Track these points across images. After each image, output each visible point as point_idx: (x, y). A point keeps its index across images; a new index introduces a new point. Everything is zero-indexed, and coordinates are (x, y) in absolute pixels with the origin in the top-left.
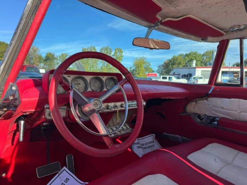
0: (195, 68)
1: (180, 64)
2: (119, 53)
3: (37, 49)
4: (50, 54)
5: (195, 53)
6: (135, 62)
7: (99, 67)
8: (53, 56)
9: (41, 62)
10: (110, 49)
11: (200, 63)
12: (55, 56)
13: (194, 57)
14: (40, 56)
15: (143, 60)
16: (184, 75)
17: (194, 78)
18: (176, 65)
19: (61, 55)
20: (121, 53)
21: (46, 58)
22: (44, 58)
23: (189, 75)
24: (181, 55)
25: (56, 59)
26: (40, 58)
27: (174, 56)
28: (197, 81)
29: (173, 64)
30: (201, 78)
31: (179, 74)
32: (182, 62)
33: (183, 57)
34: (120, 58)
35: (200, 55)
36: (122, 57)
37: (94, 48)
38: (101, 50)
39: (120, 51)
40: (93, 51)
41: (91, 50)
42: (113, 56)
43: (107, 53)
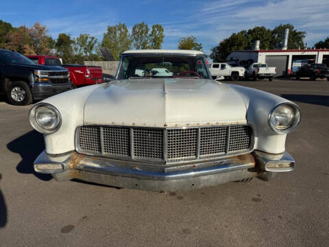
0: (257, 52)
1: (240, 44)
2: (158, 32)
3: (44, 28)
4: (64, 35)
5: (262, 29)
6: (180, 43)
8: (68, 38)
9: (52, 48)
10: (147, 26)
11: (269, 43)
12: (72, 39)
13: (259, 34)
14: (50, 38)
15: (192, 41)
16: (243, 61)
17: (255, 66)
18: (236, 47)
19: (79, 37)
20: (161, 32)
21: (59, 41)
22: (56, 41)
23: (249, 62)
24: (242, 32)
25: (73, 42)
26: (50, 40)
27: (234, 34)
28: (259, 70)
29: (232, 45)
30: (263, 66)
31: (238, 60)
32: (243, 42)
33: (245, 35)
34: (160, 38)
35: (269, 31)
36: (163, 37)
37: (124, 26)
38: (134, 29)
39: (160, 28)
40: (122, 30)
41: (120, 29)
42: (150, 35)
43: (143, 32)
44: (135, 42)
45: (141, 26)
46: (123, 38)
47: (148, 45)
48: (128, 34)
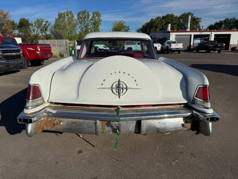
0: (169, 32)
1: (157, 27)
2: (97, 17)
3: (7, 14)
4: (24, 19)
5: (172, 16)
6: (114, 26)
7: (78, 33)
8: (27, 21)
9: (15, 29)
10: (88, 13)
11: (176, 26)
12: (30, 22)
13: (170, 19)
14: (13, 22)
15: (122, 24)
16: (160, 39)
17: (168, 43)
18: (154, 28)
19: (36, 21)
20: (99, 17)
21: (20, 24)
22: (18, 24)
23: (164, 40)
24: (158, 18)
25: (32, 25)
26: (13, 23)
27: (152, 19)
28: (171, 45)
29: (151, 28)
30: (174, 42)
31: (156, 38)
32: (159, 25)
33: (160, 20)
34: (99, 22)
35: (176, 17)
37: (71, 13)
38: (78, 15)
39: (98, 15)
40: (70, 16)
41: (67, 15)
42: (91, 20)
43: (85, 17)
44: (79, 24)
45: (84, 12)
46: (70, 22)
47: (89, 27)
48: (74, 19)
